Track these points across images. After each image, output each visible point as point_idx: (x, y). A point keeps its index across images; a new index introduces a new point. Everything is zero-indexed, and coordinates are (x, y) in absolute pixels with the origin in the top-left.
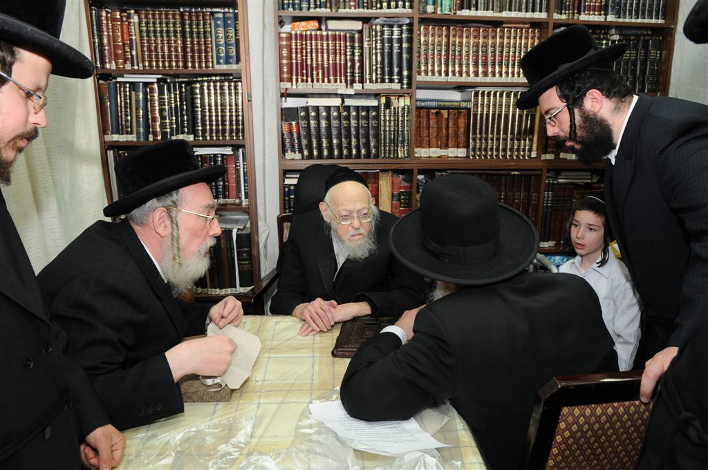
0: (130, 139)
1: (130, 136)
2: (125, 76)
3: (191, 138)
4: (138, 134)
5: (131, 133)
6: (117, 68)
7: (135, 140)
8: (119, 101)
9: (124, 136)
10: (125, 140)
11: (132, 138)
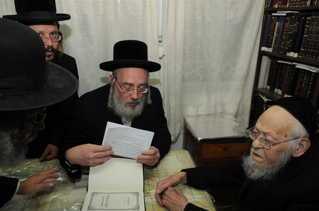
0: (270, 51)
1: (270, 49)
2: (278, 12)
3: (296, 55)
4: (274, 48)
5: (270, 47)
6: (278, 7)
7: (271, 51)
8: (271, 28)
9: (268, 48)
10: (268, 51)
11: (270, 50)
